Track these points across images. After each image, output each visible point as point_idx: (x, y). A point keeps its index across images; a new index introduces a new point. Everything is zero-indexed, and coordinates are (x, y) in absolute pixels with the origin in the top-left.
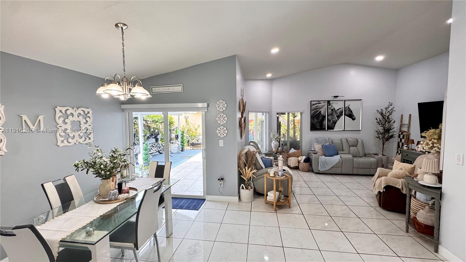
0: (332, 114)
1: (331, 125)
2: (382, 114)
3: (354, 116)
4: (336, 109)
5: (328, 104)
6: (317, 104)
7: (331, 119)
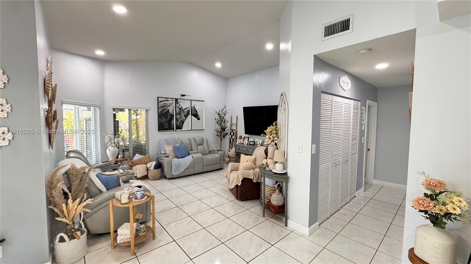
0: (180, 114)
1: (179, 125)
4: (184, 108)
6: (164, 101)
7: (179, 119)
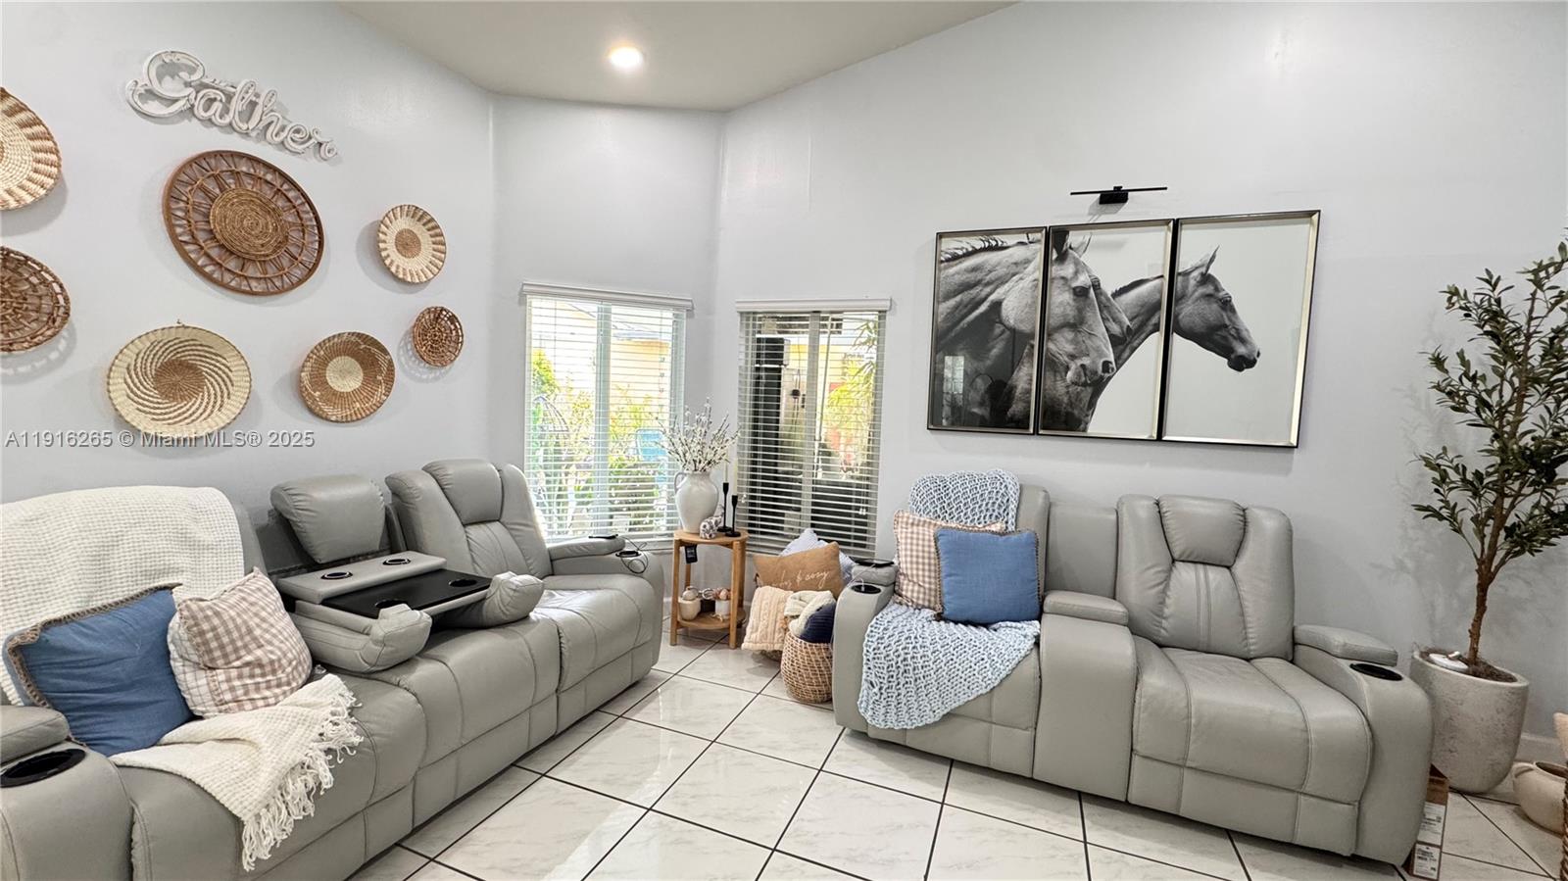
0: (1076, 325)
1: (1066, 400)
2: (1493, 320)
3: (1243, 341)
4: (1109, 288)
5: (1055, 255)
6: (975, 252)
7: (1066, 359)
